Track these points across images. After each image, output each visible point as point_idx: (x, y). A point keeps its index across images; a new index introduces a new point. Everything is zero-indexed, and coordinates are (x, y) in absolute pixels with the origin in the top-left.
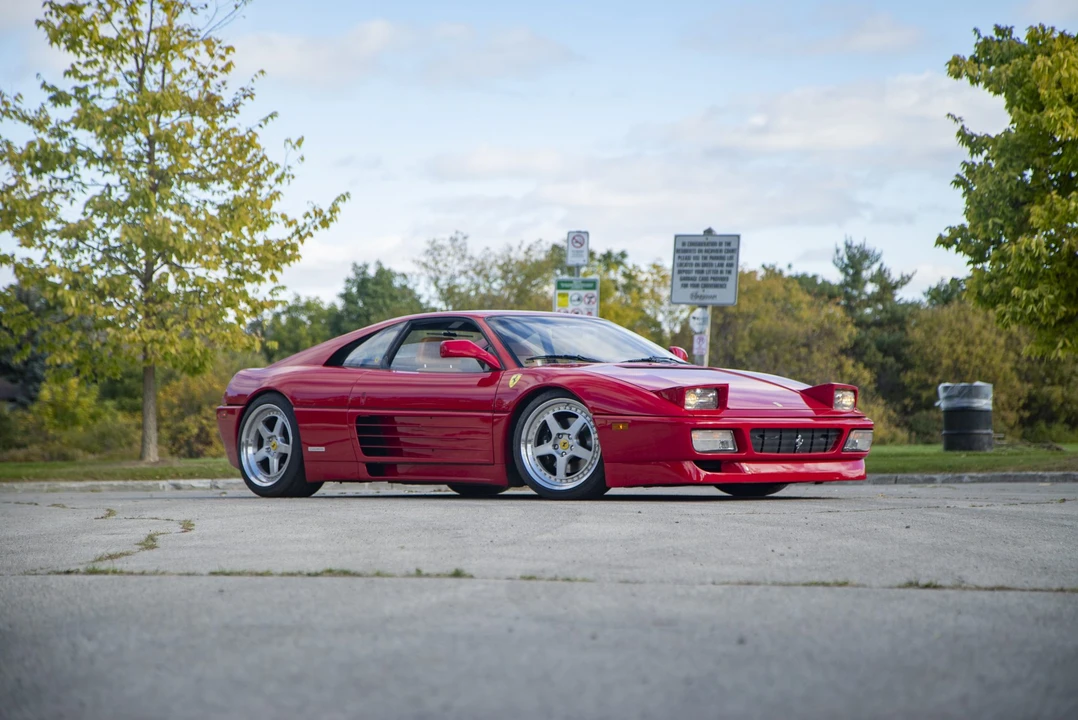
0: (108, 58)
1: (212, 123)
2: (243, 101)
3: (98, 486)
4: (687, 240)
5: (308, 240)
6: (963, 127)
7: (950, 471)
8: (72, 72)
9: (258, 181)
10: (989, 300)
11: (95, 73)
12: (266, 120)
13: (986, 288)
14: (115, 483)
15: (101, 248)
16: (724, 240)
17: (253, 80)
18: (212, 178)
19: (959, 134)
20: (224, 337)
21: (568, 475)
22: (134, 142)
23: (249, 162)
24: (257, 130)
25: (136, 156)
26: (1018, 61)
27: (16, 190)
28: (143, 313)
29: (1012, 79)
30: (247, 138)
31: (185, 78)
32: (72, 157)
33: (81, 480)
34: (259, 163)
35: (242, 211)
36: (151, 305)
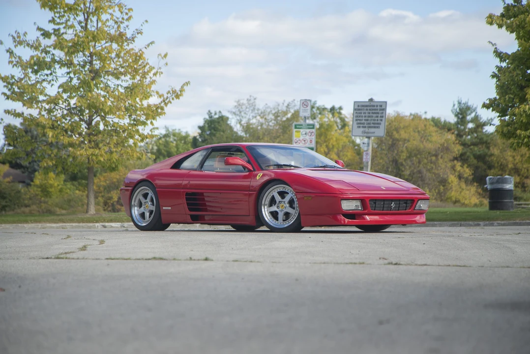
0: (70, 14)
1: (121, 46)
2: (137, 35)
3: (65, 226)
4: (360, 104)
5: (169, 105)
6: (496, 48)
7: (488, 220)
8: (52, 21)
9: (144, 76)
10: (507, 135)
11: (63, 21)
12: (148, 45)
13: (505, 129)
14: (74, 224)
15: (67, 108)
16: (379, 104)
17: (142, 25)
18: (121, 74)
19: (494, 52)
20: (128, 152)
21: (284, 221)
22: (83, 56)
23: (140, 66)
24: (144, 50)
25: (83, 63)
26: (522, 16)
27: (24, 80)
28: (88, 141)
29: (519, 26)
30: (139, 54)
31: (108, 24)
32: (52, 63)
33: (58, 223)
34: (145, 66)
35: (136, 90)
36: (91, 136)
